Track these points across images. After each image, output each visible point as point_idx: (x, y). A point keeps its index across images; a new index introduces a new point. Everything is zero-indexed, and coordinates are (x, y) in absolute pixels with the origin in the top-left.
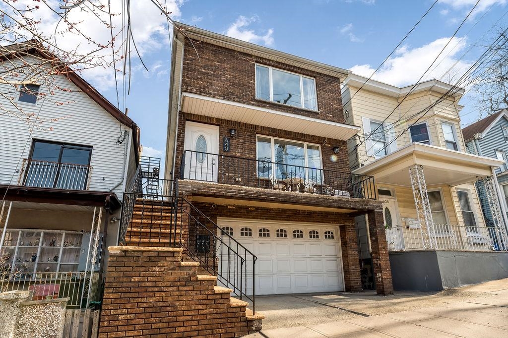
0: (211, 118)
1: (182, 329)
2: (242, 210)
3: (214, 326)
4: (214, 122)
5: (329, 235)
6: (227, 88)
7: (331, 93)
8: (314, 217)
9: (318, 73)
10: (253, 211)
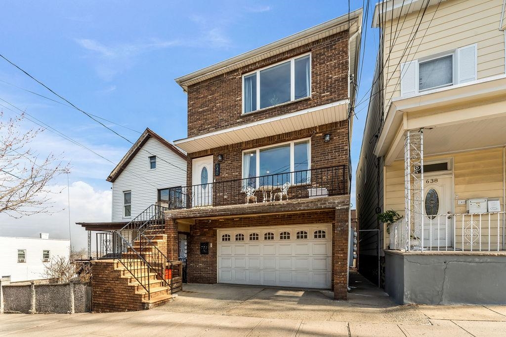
0: (206, 151)
1: (117, 302)
2: (229, 222)
3: (129, 303)
4: (209, 153)
5: (319, 235)
6: (218, 117)
7: (331, 60)
8: (294, 220)
9: (313, 43)
10: (238, 221)
